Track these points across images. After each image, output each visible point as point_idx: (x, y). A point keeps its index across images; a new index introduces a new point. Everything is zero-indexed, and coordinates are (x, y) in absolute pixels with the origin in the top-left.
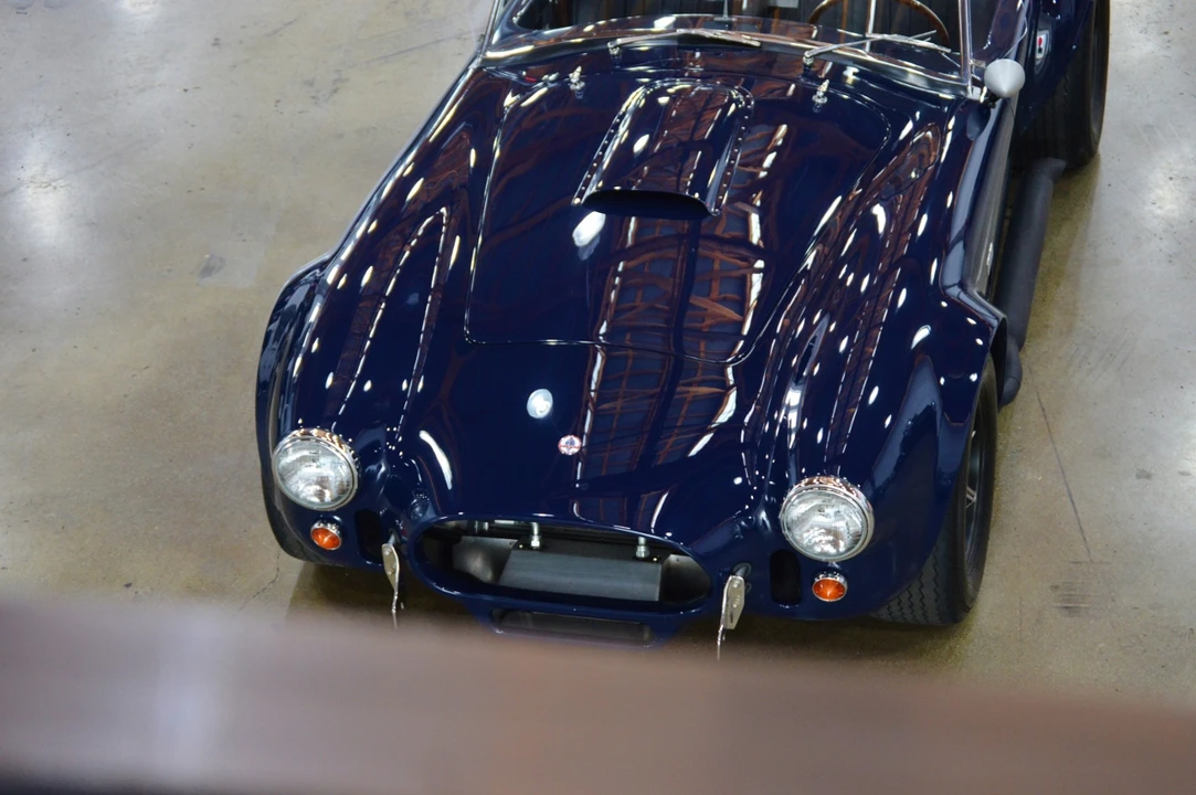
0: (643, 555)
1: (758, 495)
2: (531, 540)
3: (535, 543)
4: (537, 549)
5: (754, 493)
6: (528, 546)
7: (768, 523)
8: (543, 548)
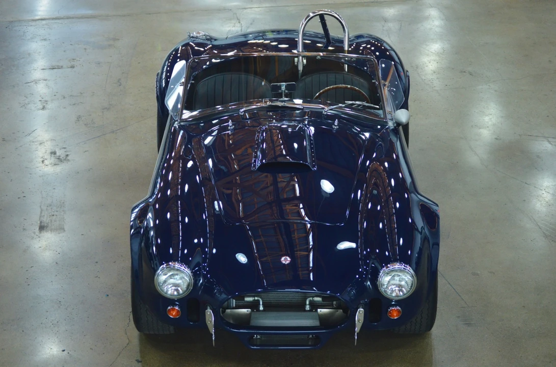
0: (309, 309)
1: (366, 275)
2: (259, 307)
3: (261, 308)
4: (262, 311)
5: (364, 274)
6: (258, 310)
7: (371, 286)
8: (264, 310)
